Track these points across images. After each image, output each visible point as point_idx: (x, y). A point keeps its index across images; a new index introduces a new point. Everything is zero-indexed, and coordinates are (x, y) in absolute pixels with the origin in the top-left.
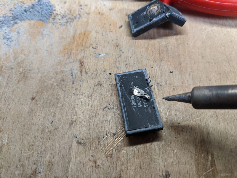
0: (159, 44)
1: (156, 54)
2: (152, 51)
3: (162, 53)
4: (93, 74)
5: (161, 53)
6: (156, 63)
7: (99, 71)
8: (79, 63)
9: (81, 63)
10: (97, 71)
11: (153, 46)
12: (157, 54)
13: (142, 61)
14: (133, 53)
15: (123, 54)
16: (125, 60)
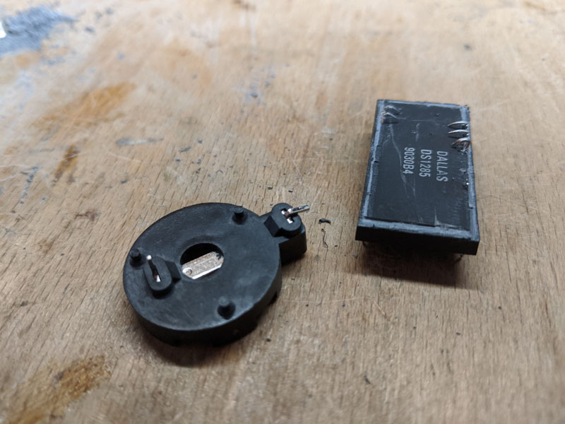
0: (313, 132)
1: (293, 156)
2: (286, 148)
3: (314, 154)
4: (87, 183)
5: (309, 154)
6: (286, 177)
7: (108, 180)
8: (67, 153)
9: (68, 155)
10: (101, 179)
11: (293, 134)
12: (295, 157)
13: (246, 168)
14: (229, 146)
15: (199, 145)
16: (197, 161)
